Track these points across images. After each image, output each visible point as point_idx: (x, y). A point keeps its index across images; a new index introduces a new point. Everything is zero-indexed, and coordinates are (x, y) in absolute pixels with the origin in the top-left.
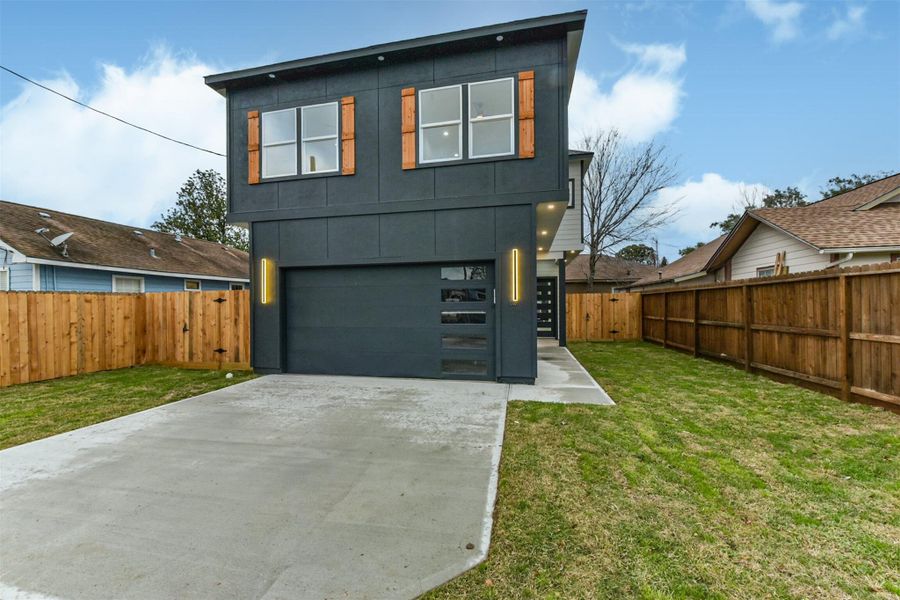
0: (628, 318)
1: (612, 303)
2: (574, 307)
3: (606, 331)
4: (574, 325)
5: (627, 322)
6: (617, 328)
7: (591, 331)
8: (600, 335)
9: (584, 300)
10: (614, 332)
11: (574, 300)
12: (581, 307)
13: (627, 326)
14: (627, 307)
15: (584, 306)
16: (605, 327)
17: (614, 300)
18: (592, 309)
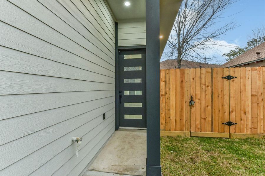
0: (249, 103)
1: (226, 82)
2: (172, 86)
3: (218, 123)
4: (172, 112)
5: (249, 109)
6: (233, 118)
7: (196, 121)
8: (209, 127)
9: (187, 78)
10: (230, 124)
11: (172, 77)
12: (182, 87)
13: (249, 116)
14: (249, 88)
15: (186, 85)
16: (216, 118)
17: (229, 78)
18: (198, 92)
